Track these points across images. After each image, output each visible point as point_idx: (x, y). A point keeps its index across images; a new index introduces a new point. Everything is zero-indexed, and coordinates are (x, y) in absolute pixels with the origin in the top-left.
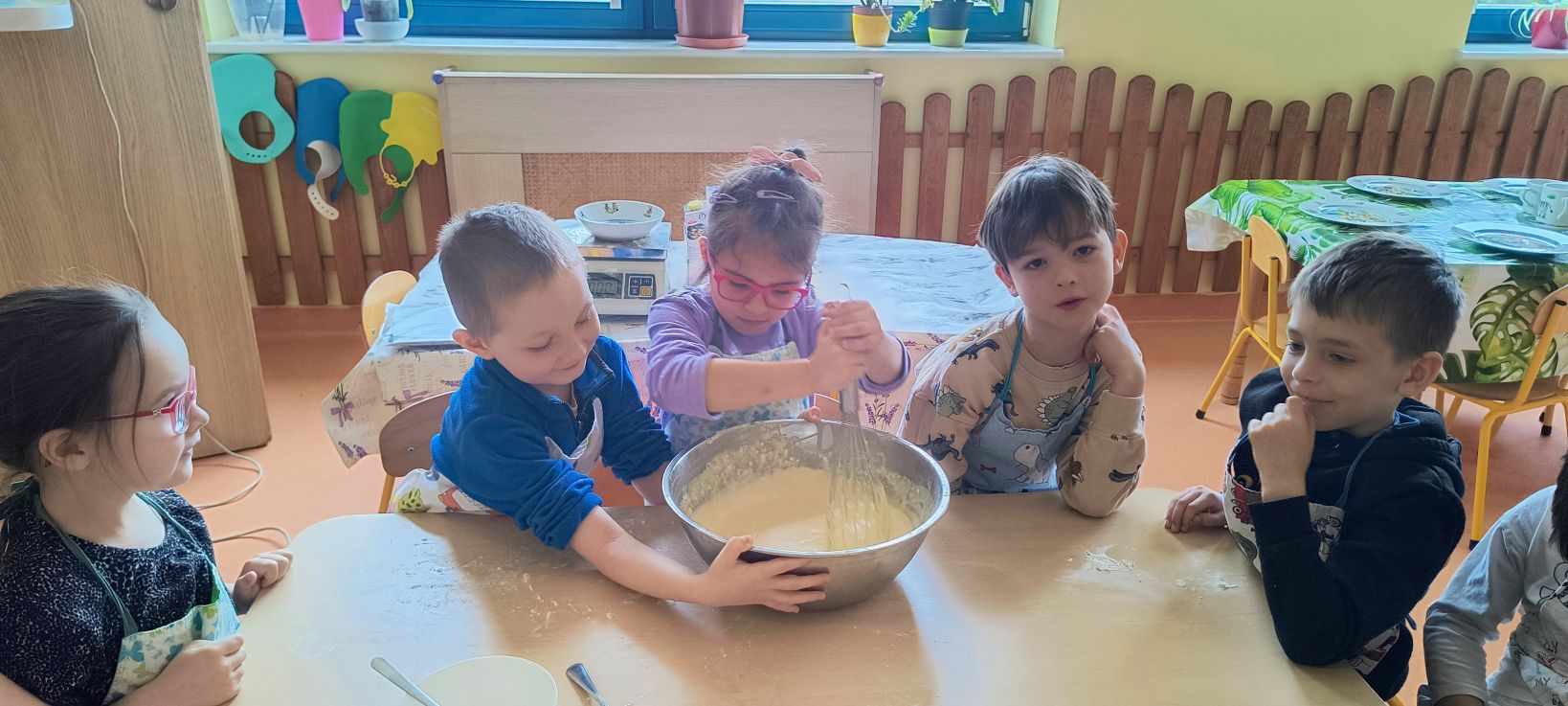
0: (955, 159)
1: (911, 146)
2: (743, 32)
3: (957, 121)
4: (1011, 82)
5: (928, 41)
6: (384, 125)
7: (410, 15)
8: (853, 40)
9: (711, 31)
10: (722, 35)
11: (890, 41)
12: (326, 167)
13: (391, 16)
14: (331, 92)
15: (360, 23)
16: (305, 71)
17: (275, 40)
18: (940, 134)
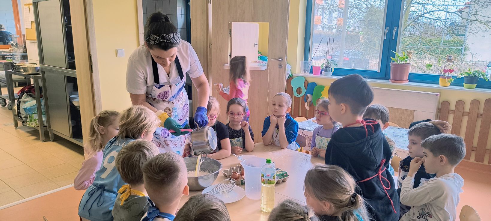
0: (465, 120)
1: (451, 114)
2: (408, 80)
3: (467, 109)
4: (485, 100)
5: (463, 86)
6: (322, 93)
7: (333, 71)
8: (439, 84)
9: (398, 79)
10: (401, 80)
11: (450, 85)
12: (310, 100)
13: (329, 71)
14: (314, 85)
15: (323, 72)
16: (310, 80)
17: (307, 74)
18: (460, 112)
